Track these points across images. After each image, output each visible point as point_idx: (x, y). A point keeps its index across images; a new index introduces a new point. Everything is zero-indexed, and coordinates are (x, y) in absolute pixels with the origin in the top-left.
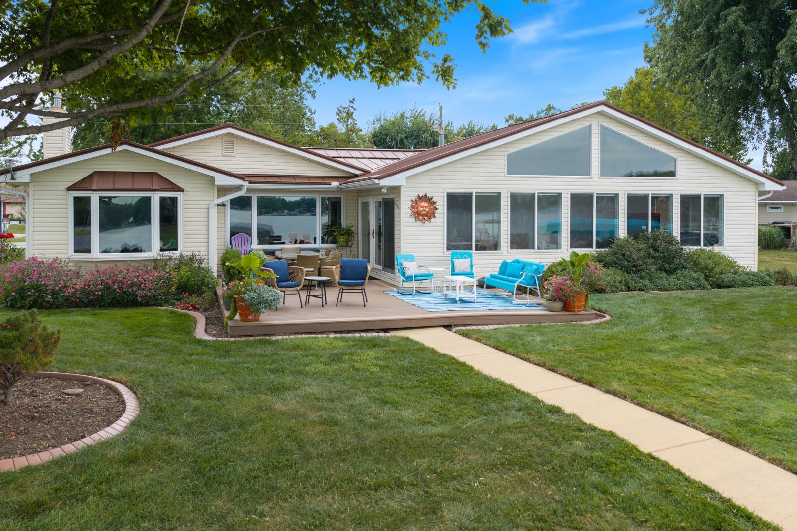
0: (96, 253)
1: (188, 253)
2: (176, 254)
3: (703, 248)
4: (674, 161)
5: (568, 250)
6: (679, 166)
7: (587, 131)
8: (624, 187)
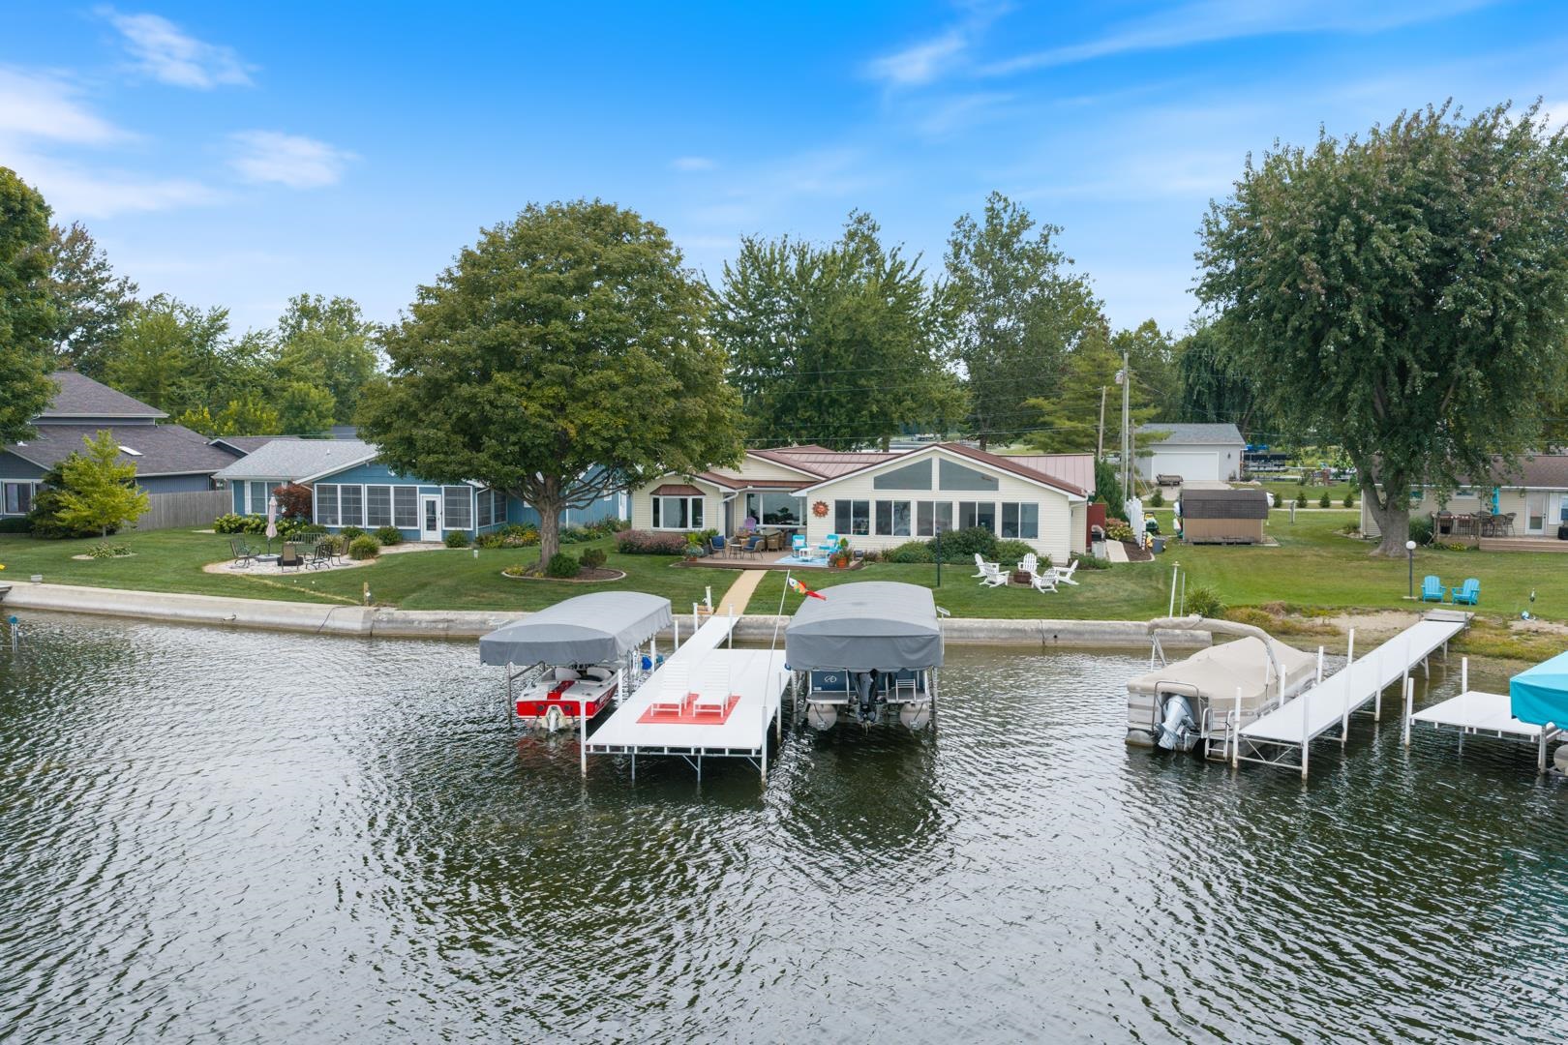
0: (662, 528)
1: (704, 528)
2: (699, 529)
3: (1020, 539)
4: (997, 480)
5: (914, 537)
6: (1001, 484)
7: (929, 461)
8: (957, 497)
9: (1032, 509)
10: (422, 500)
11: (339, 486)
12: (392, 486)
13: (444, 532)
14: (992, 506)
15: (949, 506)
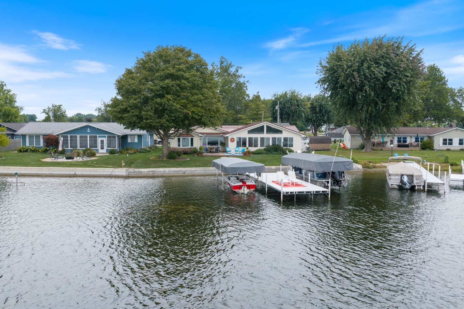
0: (181, 147)
1: (195, 147)
2: (193, 147)
3: (289, 148)
4: (282, 131)
5: (259, 147)
6: (283, 132)
7: (264, 126)
8: (271, 136)
9: (291, 139)
10: (99, 140)
11: (69, 136)
12: (88, 136)
13: (107, 150)
14: (281, 138)
15: (269, 138)
